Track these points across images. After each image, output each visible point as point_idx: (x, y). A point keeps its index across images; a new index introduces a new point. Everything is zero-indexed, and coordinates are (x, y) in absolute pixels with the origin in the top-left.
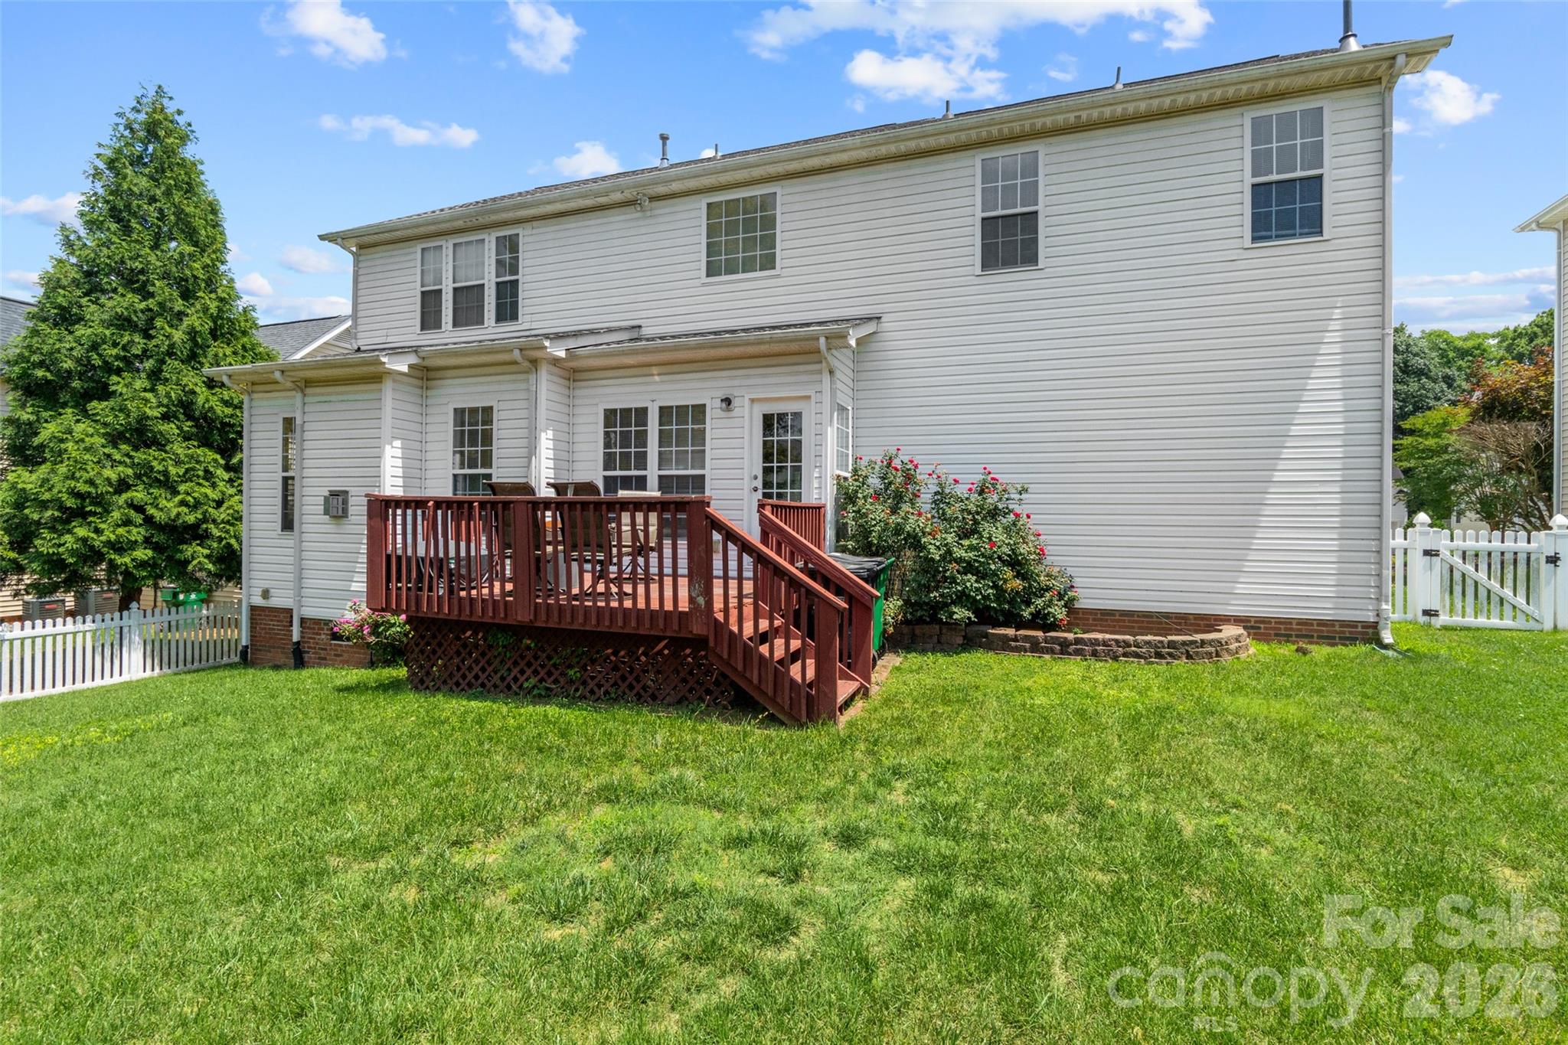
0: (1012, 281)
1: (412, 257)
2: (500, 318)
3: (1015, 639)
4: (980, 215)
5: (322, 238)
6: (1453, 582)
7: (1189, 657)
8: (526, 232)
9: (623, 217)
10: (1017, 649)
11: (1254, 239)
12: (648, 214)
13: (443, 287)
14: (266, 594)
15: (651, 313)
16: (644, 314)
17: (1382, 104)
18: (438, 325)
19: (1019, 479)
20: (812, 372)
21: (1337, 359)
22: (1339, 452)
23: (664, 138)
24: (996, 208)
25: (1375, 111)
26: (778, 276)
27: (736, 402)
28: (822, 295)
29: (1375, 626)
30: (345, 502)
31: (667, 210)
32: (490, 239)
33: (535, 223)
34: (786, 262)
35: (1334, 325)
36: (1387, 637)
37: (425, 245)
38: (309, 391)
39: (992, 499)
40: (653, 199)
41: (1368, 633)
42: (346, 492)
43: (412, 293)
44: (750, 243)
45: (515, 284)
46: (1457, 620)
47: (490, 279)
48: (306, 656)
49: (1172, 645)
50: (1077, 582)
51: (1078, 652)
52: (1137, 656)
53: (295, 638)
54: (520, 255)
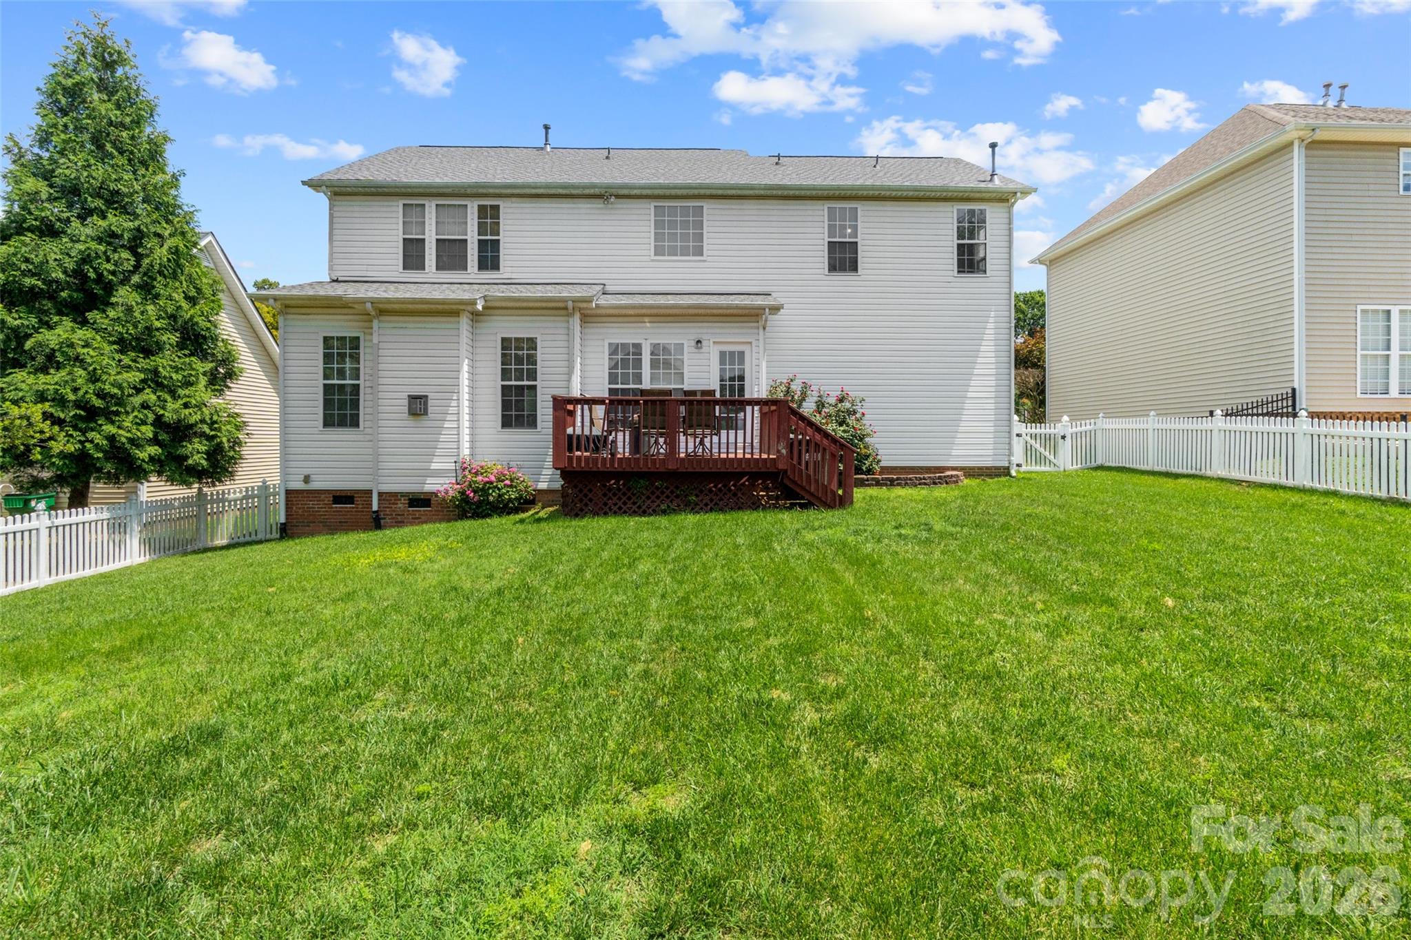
0: (842, 280)
1: (394, 209)
2: (483, 266)
3: (867, 480)
4: (827, 240)
5: (304, 183)
6: (1028, 449)
7: (947, 483)
8: (505, 205)
9: (589, 206)
10: (869, 485)
11: (959, 272)
12: (610, 206)
13: (426, 237)
14: (307, 479)
15: (614, 276)
16: (606, 276)
17: (1009, 212)
18: (421, 266)
19: (862, 394)
20: (752, 328)
21: (992, 337)
22: (993, 383)
23: (547, 128)
24: (835, 237)
25: (1006, 215)
26: (704, 261)
27: (704, 343)
28: (734, 277)
29: (1008, 468)
30: (426, 404)
31: (625, 206)
32: (473, 208)
33: (514, 199)
34: (710, 253)
35: (991, 320)
36: (1013, 473)
37: (406, 202)
38: (382, 318)
39: (847, 405)
40: (618, 196)
41: (1006, 472)
42: (427, 396)
43: (395, 238)
44: (685, 237)
45: (496, 243)
46: (1029, 468)
47: (472, 237)
48: (382, 521)
49: (940, 478)
50: (880, 452)
51: (899, 484)
52: (925, 484)
53: (375, 508)
54: (501, 221)
